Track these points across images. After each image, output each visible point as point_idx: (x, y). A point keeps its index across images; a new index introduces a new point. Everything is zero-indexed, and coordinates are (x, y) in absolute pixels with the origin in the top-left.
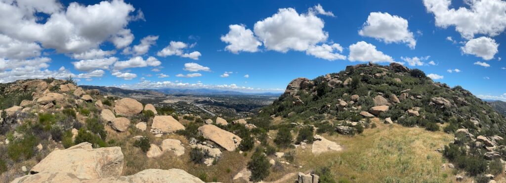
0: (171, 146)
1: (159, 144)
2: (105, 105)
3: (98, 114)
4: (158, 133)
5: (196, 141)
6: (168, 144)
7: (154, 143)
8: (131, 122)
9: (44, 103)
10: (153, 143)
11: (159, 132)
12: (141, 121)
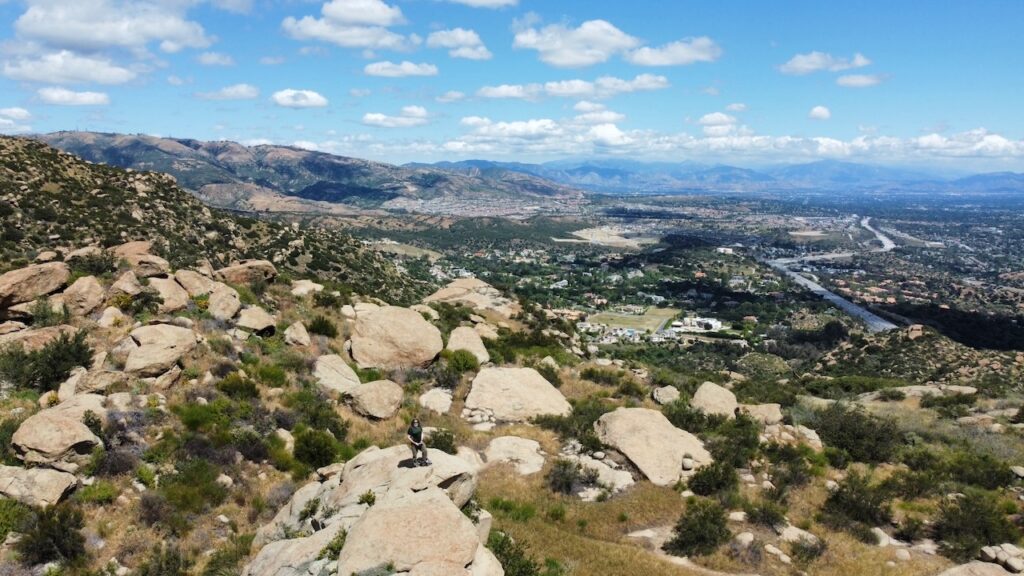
0: (509, 452)
1: (480, 447)
2: (318, 338)
3: (306, 376)
4: (483, 421)
5: (579, 447)
6: (501, 448)
7: (468, 445)
8: (407, 390)
9: (154, 371)
10: (464, 442)
11: (486, 418)
12: (436, 386)
